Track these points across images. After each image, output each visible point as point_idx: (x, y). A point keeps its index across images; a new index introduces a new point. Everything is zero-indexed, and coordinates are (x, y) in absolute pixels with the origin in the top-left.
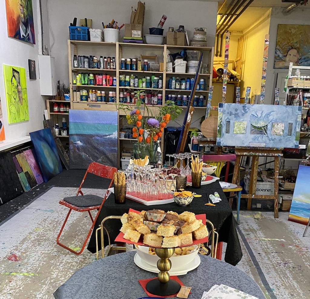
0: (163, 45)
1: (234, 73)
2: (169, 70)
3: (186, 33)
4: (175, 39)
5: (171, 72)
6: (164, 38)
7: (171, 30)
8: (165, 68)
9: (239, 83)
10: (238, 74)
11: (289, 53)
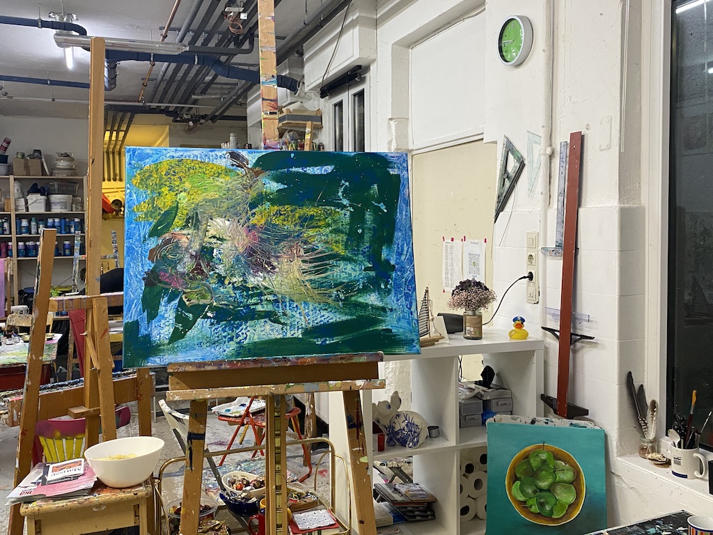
0: (8, 177)
2: (19, 208)
3: (43, 160)
4: (27, 167)
5: (24, 212)
6: (9, 166)
7: (19, 156)
8: (13, 207)
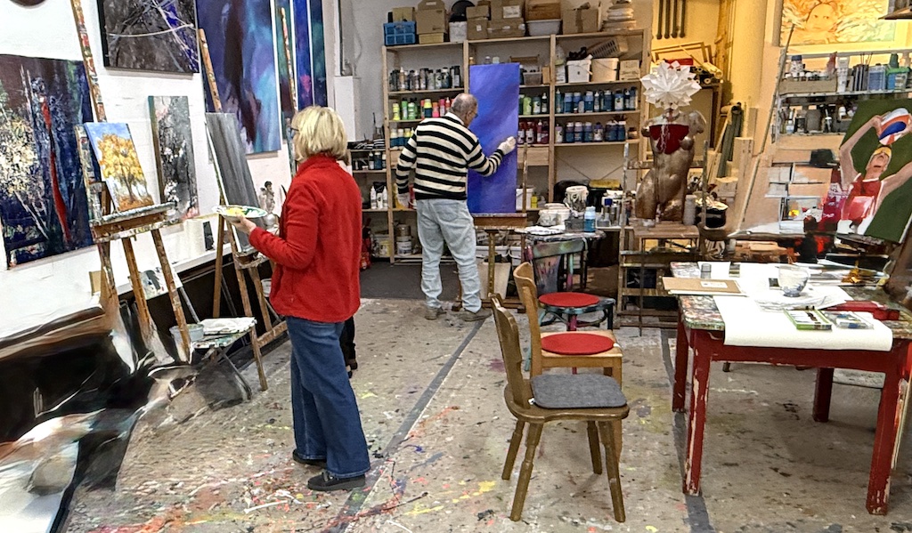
0: (548, 37)
1: (710, 68)
2: (558, 79)
5: (564, 83)
8: (552, 77)
9: (720, 86)
10: (719, 71)
11: (813, 13)
